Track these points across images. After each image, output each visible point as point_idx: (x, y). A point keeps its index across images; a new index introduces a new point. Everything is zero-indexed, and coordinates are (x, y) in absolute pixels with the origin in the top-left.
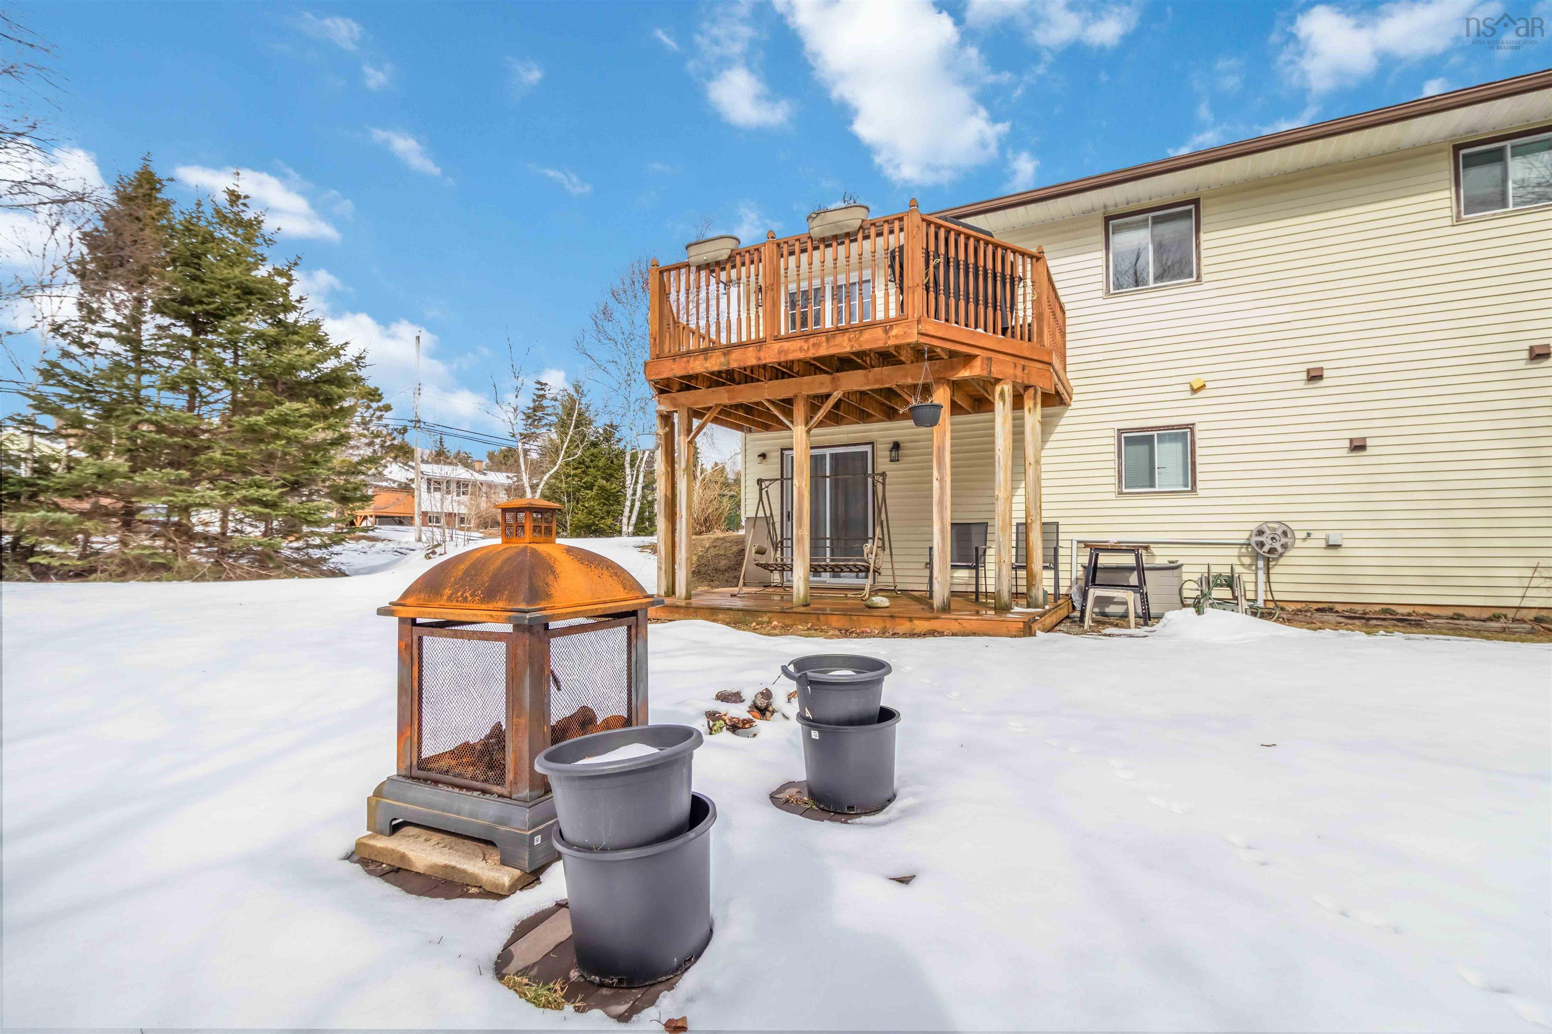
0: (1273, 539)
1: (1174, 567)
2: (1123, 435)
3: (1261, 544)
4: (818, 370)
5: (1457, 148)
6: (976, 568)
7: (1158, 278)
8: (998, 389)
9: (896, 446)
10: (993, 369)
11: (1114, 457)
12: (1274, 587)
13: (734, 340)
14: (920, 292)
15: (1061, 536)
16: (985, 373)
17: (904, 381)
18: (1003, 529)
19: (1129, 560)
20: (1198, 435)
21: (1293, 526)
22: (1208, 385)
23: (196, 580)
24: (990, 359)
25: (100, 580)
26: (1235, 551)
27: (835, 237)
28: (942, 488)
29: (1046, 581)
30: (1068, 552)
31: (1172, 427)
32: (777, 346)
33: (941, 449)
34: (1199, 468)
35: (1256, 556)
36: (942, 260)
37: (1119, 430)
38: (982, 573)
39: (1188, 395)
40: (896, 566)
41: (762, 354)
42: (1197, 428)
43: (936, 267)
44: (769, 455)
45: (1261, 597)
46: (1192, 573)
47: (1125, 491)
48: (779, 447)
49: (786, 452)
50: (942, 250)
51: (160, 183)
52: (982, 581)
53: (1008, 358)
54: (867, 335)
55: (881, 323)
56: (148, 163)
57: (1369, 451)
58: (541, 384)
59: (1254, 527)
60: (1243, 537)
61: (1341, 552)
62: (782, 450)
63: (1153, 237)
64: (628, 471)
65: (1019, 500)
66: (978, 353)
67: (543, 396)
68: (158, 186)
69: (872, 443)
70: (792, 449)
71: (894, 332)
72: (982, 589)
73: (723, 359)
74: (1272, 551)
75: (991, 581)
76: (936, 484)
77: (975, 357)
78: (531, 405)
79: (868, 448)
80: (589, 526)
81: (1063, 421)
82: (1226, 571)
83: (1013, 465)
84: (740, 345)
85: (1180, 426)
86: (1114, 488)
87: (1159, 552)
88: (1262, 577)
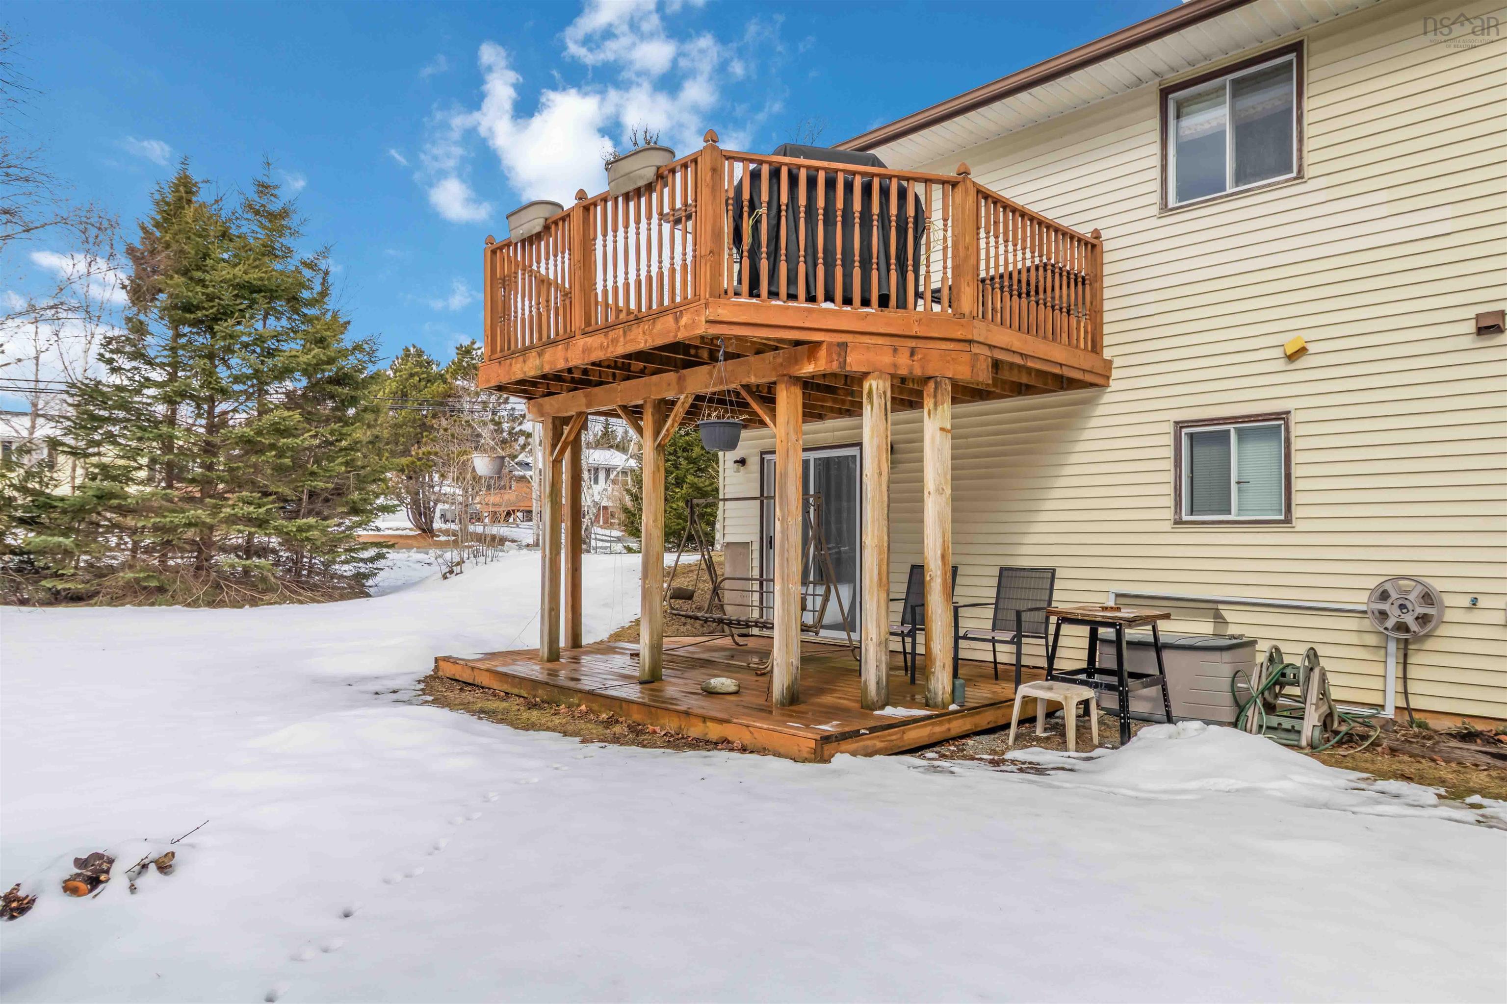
0: (1402, 607)
2: (1184, 431)
3: (1383, 614)
7: (1241, 177)
8: (863, 388)
10: (849, 360)
11: (1169, 465)
12: (1412, 687)
16: (835, 367)
17: (748, 379)
20: (1295, 431)
21: (1440, 585)
22: (1312, 349)
23: (189, 605)
24: (844, 346)
25: (101, 604)
26: (1352, 623)
31: (1255, 417)
34: (1297, 484)
35: (1383, 634)
37: (1176, 423)
39: (1281, 365)
41: (570, 354)
42: (1294, 418)
44: (748, 461)
45: (1394, 702)
47: (1185, 518)
48: (758, 450)
49: (767, 457)
51: (195, 186)
53: (880, 340)
54: (660, 326)
56: (186, 167)
59: (1373, 585)
60: (1364, 601)
62: (762, 453)
63: (1234, 113)
66: (823, 339)
68: (194, 189)
69: (860, 445)
70: (774, 452)
71: (684, 321)
73: (537, 362)
74: (1406, 625)
77: (819, 344)
79: (856, 451)
81: (1100, 410)
85: (1267, 417)
86: (1169, 514)
87: (1229, 616)
88: (1393, 669)
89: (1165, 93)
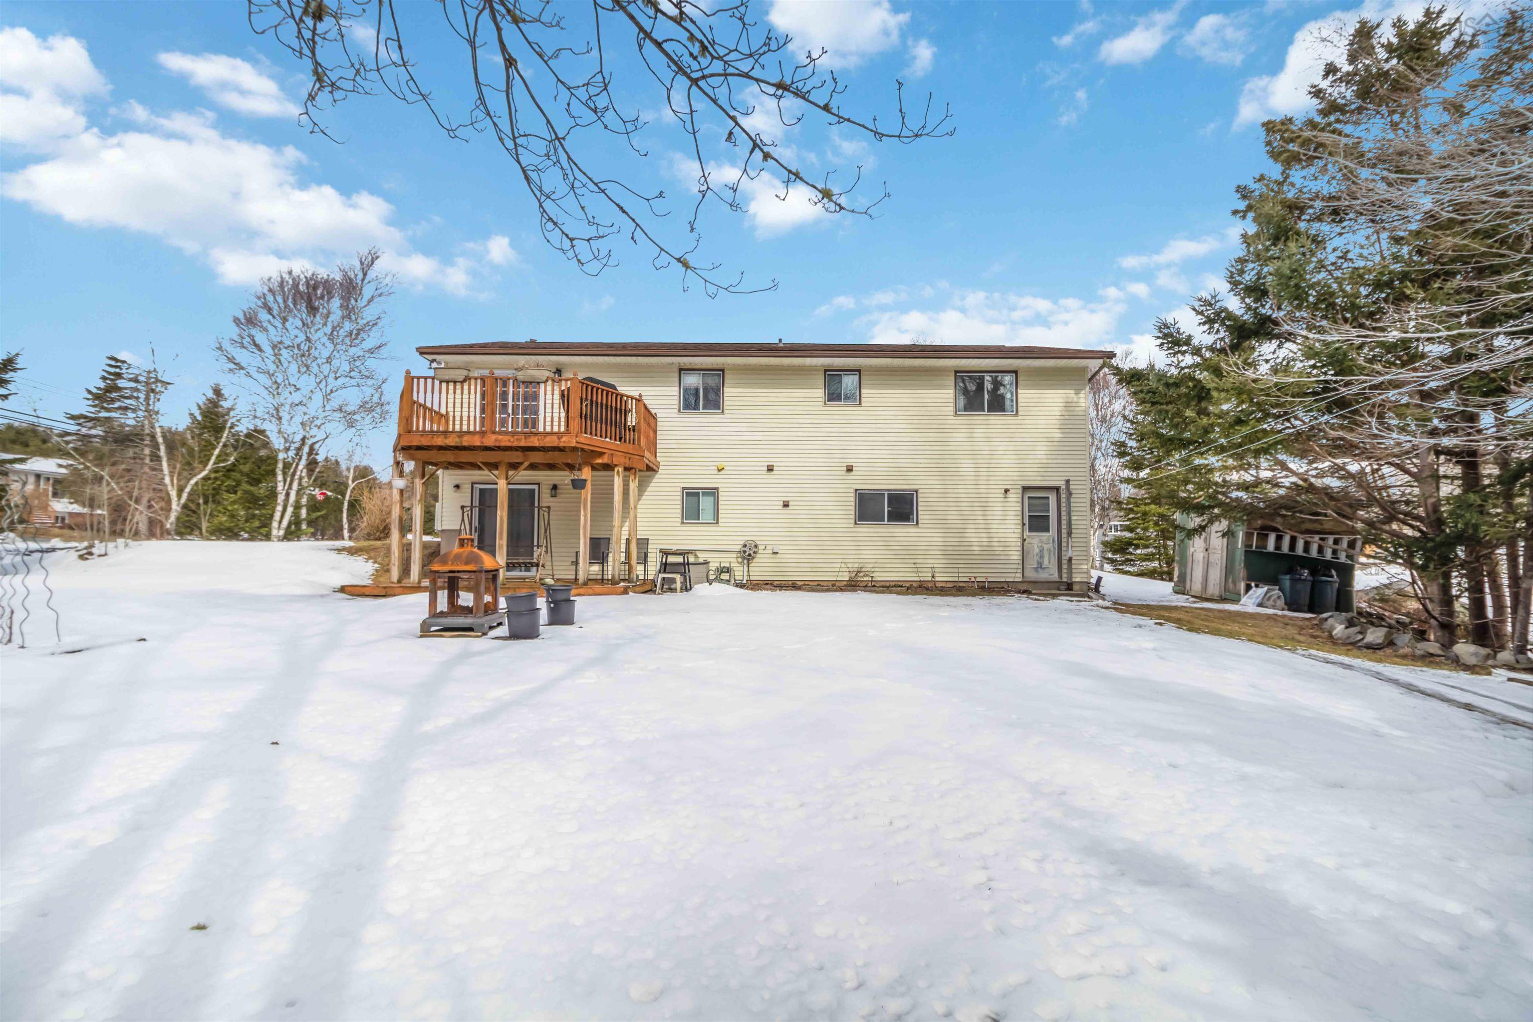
0: (750, 549)
1: (706, 563)
2: (685, 491)
3: (745, 552)
4: (517, 450)
5: (826, 371)
6: (603, 563)
7: (705, 407)
8: (616, 469)
9: (555, 487)
10: (613, 459)
11: (680, 502)
12: (750, 573)
13: (465, 428)
14: (578, 419)
15: (650, 546)
16: (609, 462)
17: (566, 461)
18: (617, 543)
19: (680, 559)
20: (720, 494)
21: (758, 543)
22: (726, 468)
24: (612, 454)
26: (735, 555)
27: (531, 383)
28: (586, 520)
29: (639, 570)
30: (655, 555)
31: (708, 488)
32: (494, 437)
33: (586, 500)
34: (720, 511)
35: (744, 558)
36: (589, 402)
37: (682, 488)
38: (605, 568)
39: (716, 472)
40: (554, 563)
41: (484, 440)
42: (720, 490)
43: (586, 406)
44: (462, 487)
45: (746, 578)
46: (713, 566)
47: (685, 521)
48: (470, 482)
49: (476, 485)
50: (589, 397)
52: (605, 572)
53: (622, 454)
54: (548, 439)
55: (556, 433)
57: (790, 507)
58: (117, 360)
59: (742, 543)
60: (738, 548)
61: (778, 556)
62: (472, 483)
63: (703, 384)
64: (280, 477)
65: (626, 528)
66: (606, 451)
67: (119, 376)
69: (539, 484)
71: (563, 439)
72: (605, 577)
73: (457, 440)
74: (750, 555)
75: (610, 572)
76: (582, 518)
77: (604, 453)
78: (102, 385)
79: (536, 487)
80: (230, 529)
81: (654, 480)
82: (727, 565)
83: (623, 508)
84: (468, 432)
85: (712, 489)
86: (679, 520)
87: (699, 555)
88: (746, 568)
89: (681, 370)
